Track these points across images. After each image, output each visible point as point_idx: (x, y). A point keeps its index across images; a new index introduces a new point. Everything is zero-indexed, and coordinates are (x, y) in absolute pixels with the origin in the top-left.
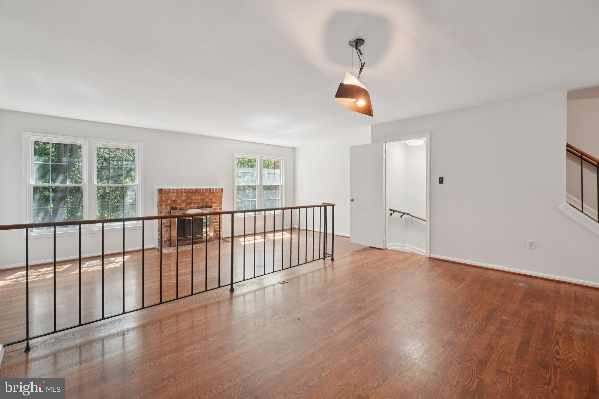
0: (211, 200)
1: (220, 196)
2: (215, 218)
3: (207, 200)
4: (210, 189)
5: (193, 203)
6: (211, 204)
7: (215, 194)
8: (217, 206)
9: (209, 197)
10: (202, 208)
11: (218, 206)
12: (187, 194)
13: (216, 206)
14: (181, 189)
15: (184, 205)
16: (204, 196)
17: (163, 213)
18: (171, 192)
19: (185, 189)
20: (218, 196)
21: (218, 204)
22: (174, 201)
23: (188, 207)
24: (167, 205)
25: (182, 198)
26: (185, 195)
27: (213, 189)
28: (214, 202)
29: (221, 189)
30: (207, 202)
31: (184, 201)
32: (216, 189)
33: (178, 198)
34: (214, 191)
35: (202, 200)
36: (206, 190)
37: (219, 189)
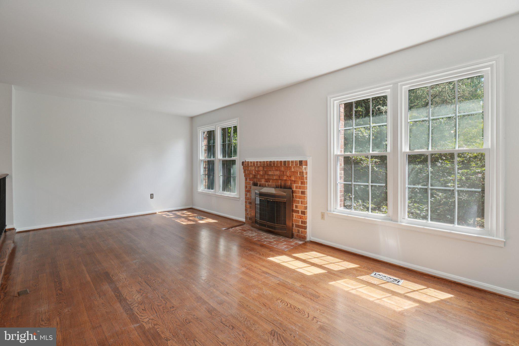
0: (290, 178)
1: (300, 172)
2: (295, 205)
3: (285, 178)
4: (285, 162)
5: (271, 180)
6: (291, 184)
7: (293, 170)
8: (298, 187)
9: (286, 173)
10: (280, 188)
11: (300, 188)
12: (264, 167)
13: (297, 187)
14: (257, 162)
15: (263, 182)
16: (280, 171)
17: (248, 188)
18: (249, 165)
19: (260, 162)
20: (297, 173)
21: (300, 185)
22: (255, 175)
23: (267, 183)
24: (250, 180)
25: (260, 172)
26: (261, 168)
27: (289, 162)
28: (295, 182)
29: (300, 161)
30: (286, 180)
31: (262, 176)
32: (292, 162)
33: (257, 172)
34: (290, 165)
35: (279, 177)
36: (281, 162)
37: (296, 162)
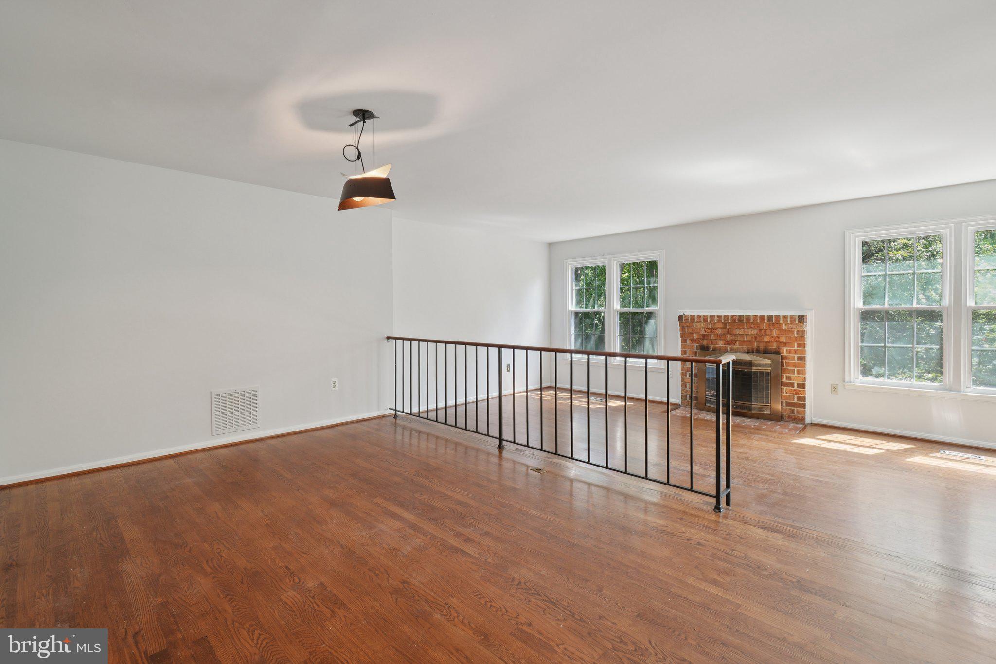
0: (777, 339)
1: (798, 331)
2: (786, 376)
3: (767, 339)
4: (770, 318)
5: (738, 342)
6: (778, 347)
7: (785, 328)
8: (793, 352)
9: (771, 331)
10: (757, 353)
11: (796, 352)
12: (725, 324)
13: (789, 352)
14: (712, 317)
15: (721, 344)
16: (759, 329)
17: (687, 354)
18: (695, 321)
19: (718, 316)
20: (793, 332)
21: (796, 348)
22: (704, 336)
23: (729, 347)
24: (693, 341)
25: (716, 331)
26: (720, 325)
27: (778, 317)
28: (785, 344)
29: (799, 316)
30: (767, 342)
31: (720, 336)
32: (785, 317)
33: (709, 331)
34: (781, 321)
35: (756, 337)
36: (762, 317)
37: (792, 317)
